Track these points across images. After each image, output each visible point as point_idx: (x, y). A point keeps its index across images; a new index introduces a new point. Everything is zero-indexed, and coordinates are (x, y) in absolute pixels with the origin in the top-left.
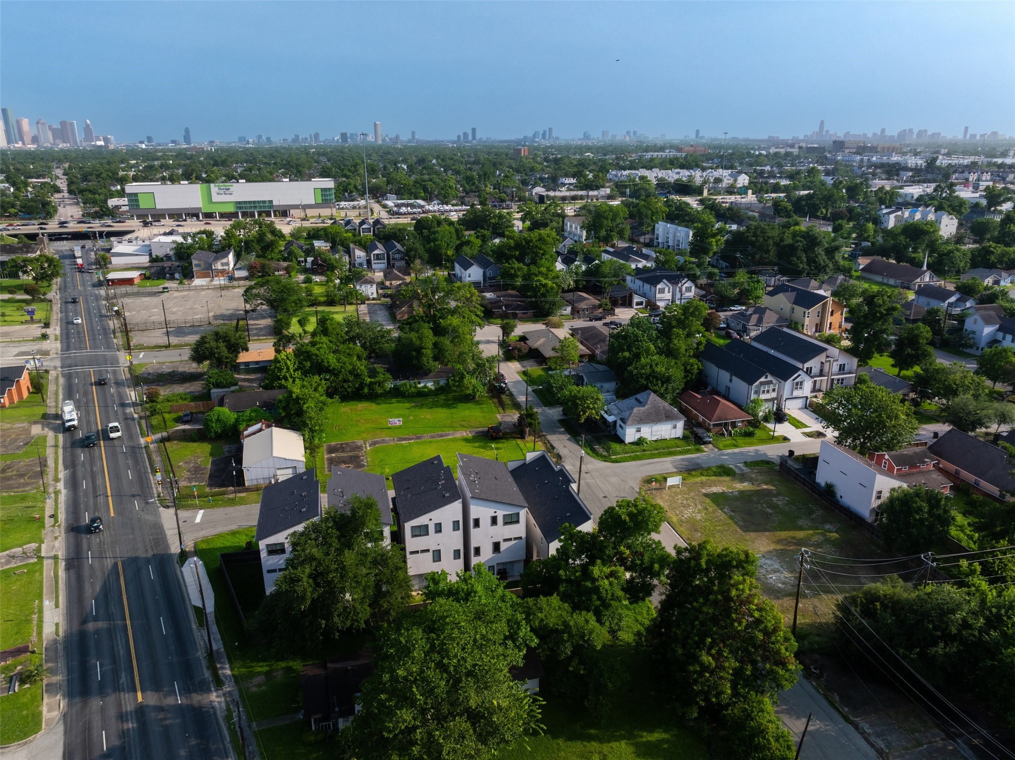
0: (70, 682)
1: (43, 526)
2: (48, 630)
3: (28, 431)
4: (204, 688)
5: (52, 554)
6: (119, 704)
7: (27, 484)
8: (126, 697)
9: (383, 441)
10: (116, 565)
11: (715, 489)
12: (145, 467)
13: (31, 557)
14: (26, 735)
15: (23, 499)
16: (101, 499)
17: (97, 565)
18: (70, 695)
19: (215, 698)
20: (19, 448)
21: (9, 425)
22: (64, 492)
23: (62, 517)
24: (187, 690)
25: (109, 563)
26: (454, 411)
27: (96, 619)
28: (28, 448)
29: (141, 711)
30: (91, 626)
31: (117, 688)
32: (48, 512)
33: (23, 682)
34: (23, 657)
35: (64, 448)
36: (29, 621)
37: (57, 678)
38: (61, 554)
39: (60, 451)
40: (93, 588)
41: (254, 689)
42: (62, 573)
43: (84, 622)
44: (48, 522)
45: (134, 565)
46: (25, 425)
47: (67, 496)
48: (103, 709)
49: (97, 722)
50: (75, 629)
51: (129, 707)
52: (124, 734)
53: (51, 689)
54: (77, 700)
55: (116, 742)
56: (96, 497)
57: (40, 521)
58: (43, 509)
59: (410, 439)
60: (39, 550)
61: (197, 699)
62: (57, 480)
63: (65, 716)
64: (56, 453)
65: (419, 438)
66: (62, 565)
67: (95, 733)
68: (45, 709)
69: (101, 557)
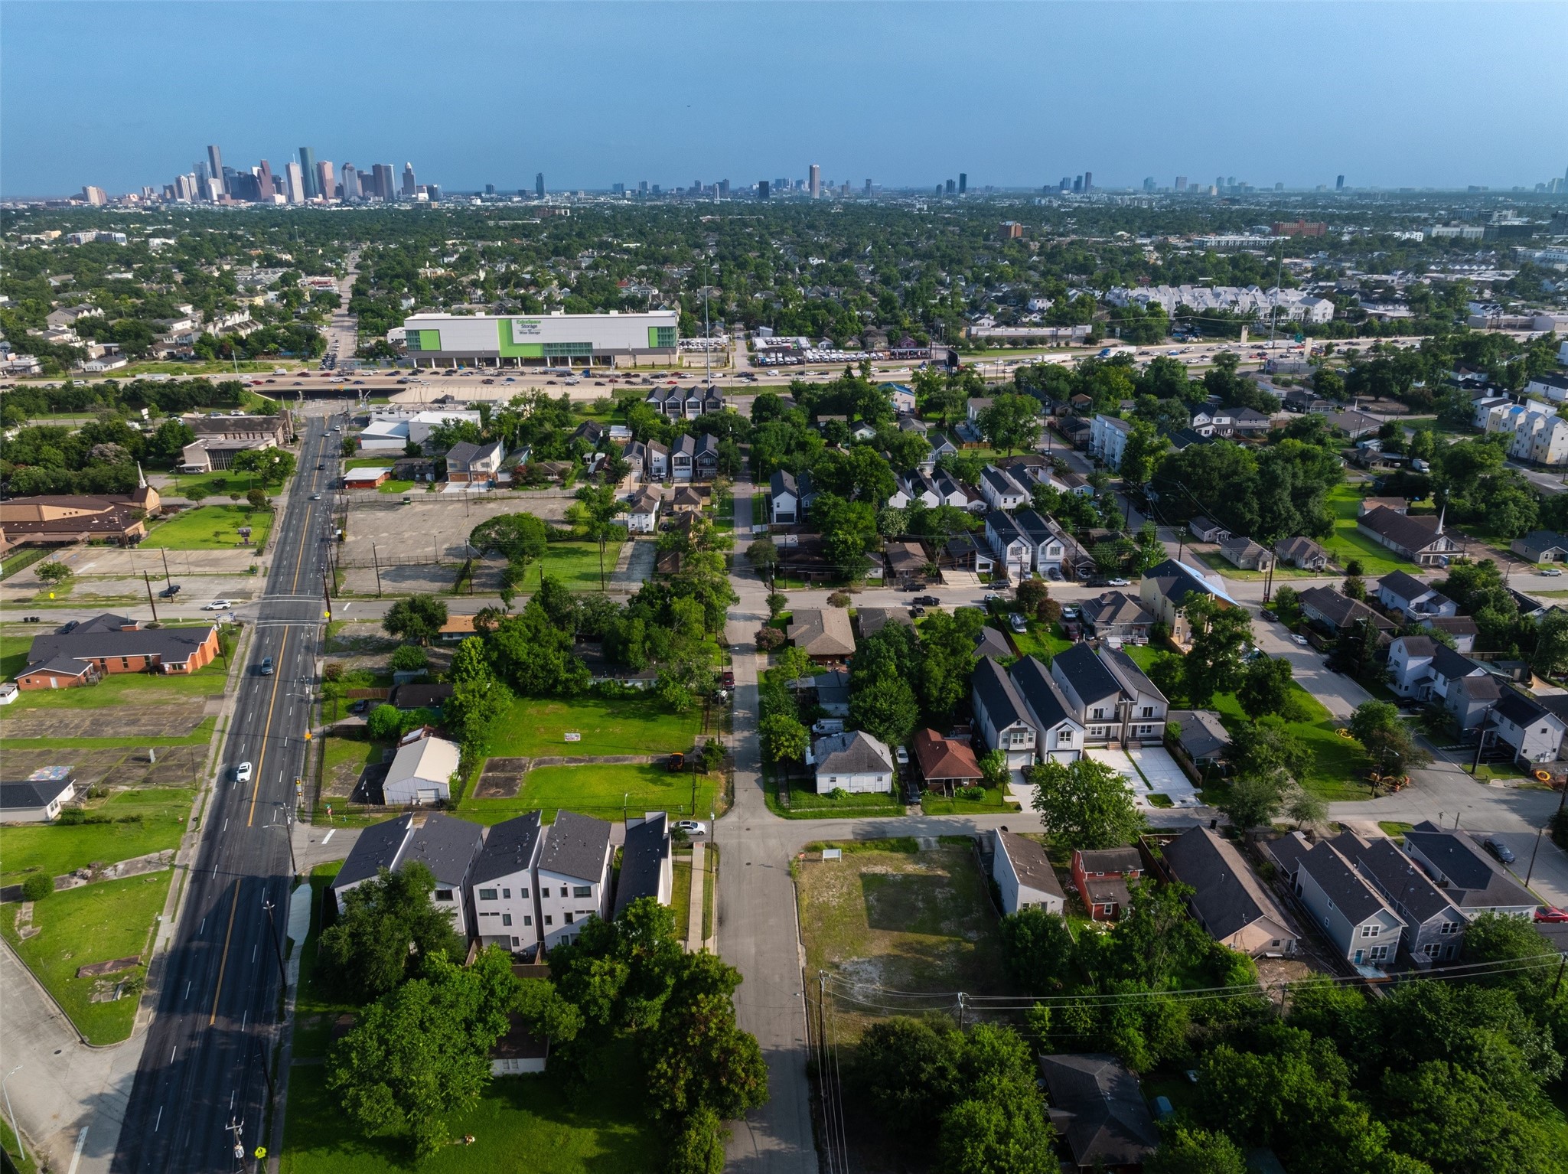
0: (163, 997)
1: (184, 831)
2: (159, 944)
3: (201, 708)
4: (268, 1021)
5: (184, 863)
6: (195, 1025)
7: (184, 777)
8: (202, 1017)
9: (551, 761)
10: (235, 882)
11: (879, 869)
12: (298, 768)
13: (165, 865)
14: (117, 1040)
15: (175, 795)
16: (245, 804)
17: (218, 882)
18: (159, 1009)
19: (272, 1031)
20: (187, 730)
21: (185, 699)
22: (215, 790)
23: (204, 821)
24: (252, 1020)
25: (230, 879)
26: (650, 725)
27: (201, 938)
28: (195, 731)
29: (210, 1032)
30: (195, 944)
31: (198, 1010)
32: (194, 814)
33: (125, 992)
34: (131, 968)
35: (230, 734)
36: (145, 933)
37: (153, 992)
38: (192, 864)
39: (226, 737)
40: (207, 905)
41: (307, 1028)
42: (186, 886)
43: (190, 939)
44: (191, 825)
45: (251, 884)
46: (201, 699)
47: (216, 797)
48: (180, 1026)
49: (172, 1038)
50: (182, 944)
51: (201, 1028)
52: (189, 1052)
53: (145, 1001)
54: (164, 1015)
55: (181, 1058)
56: (241, 800)
57: (184, 823)
58: (189, 810)
59: (580, 761)
60: (173, 857)
61: (258, 1028)
62: (212, 775)
63: (151, 1028)
64: (220, 741)
65: (591, 760)
66: (190, 875)
67: (169, 1046)
68: (137, 1019)
69: (224, 873)
